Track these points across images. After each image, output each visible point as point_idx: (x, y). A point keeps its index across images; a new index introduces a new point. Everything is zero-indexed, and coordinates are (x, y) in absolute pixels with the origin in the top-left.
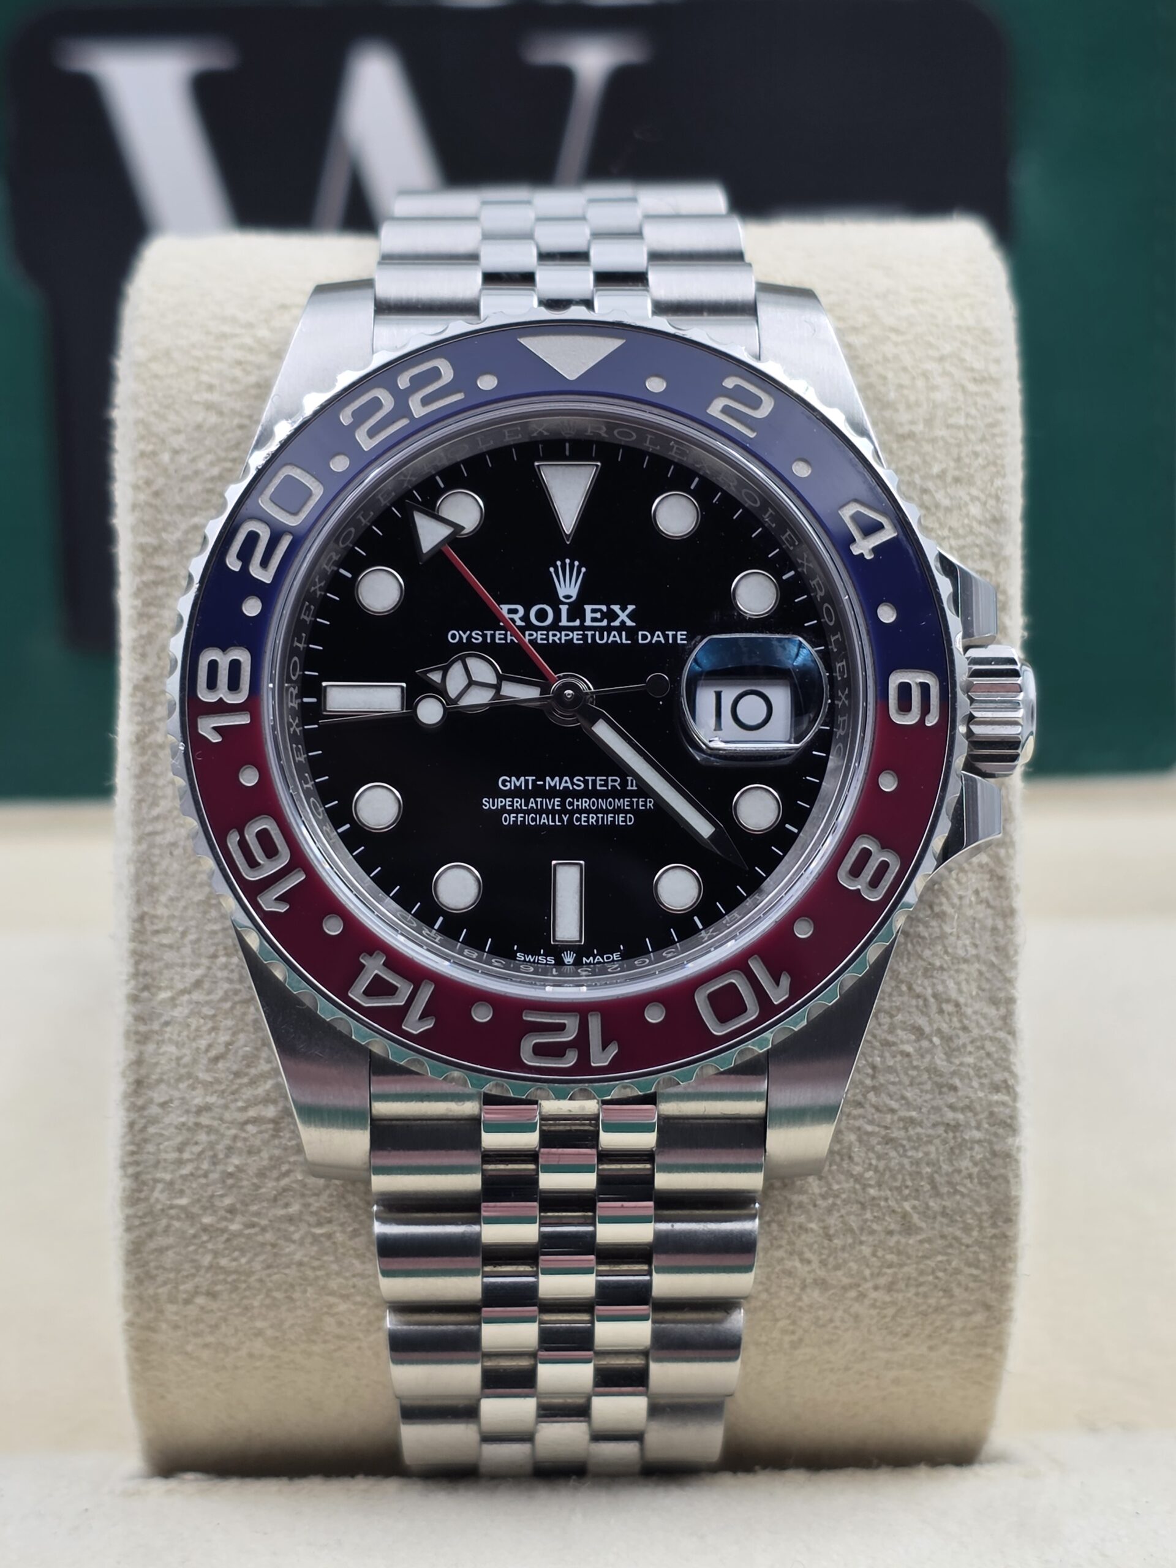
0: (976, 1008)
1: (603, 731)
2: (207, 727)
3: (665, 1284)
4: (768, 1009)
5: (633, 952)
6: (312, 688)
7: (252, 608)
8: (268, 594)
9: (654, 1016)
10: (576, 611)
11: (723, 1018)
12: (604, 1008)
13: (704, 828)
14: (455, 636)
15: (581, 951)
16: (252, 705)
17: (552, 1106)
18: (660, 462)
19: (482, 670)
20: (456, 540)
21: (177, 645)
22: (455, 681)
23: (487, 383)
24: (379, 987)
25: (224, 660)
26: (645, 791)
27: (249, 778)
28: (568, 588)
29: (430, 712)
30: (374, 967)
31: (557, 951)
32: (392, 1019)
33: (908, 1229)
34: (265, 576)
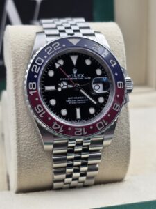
0: (125, 124)
1: (82, 91)
2: (31, 93)
3: (90, 162)
4: (105, 126)
5: (87, 120)
6: (43, 87)
7: (36, 76)
8: (38, 75)
9: (91, 128)
10: (76, 75)
11: (100, 127)
12: (85, 127)
13: (95, 103)
14: (61, 79)
15: (80, 120)
16: (37, 90)
17: (77, 140)
18: (86, 55)
19: (65, 84)
20: (61, 66)
21: (26, 82)
22: (62, 85)
23: (64, 45)
24: (56, 126)
25: (32, 84)
26: (87, 98)
27: (37, 99)
28: (75, 72)
29: (59, 89)
30: (55, 124)
31: (77, 120)
32: (58, 130)
33: (118, 152)
34: (37, 72)
